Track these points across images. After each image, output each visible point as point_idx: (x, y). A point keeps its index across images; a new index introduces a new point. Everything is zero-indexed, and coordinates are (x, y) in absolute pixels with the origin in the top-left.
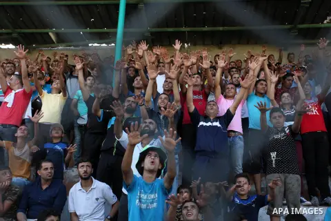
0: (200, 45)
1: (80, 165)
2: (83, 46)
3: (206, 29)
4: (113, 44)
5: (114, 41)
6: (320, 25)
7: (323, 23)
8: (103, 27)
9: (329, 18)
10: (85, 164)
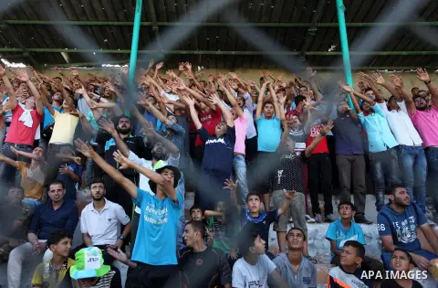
0: (212, 68)
1: (93, 185)
2: (96, 66)
3: (219, 52)
4: (126, 65)
5: (128, 62)
6: (325, 53)
7: (327, 51)
8: (117, 48)
9: (333, 47)
10: (98, 185)
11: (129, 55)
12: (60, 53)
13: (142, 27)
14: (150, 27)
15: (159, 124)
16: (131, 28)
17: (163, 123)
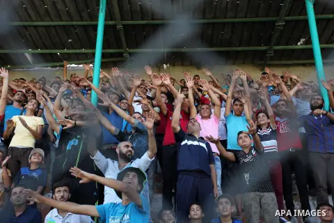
0: (178, 65)
1: (57, 190)
2: (60, 66)
4: (91, 65)
5: (93, 62)
6: (294, 47)
7: (296, 44)
8: (81, 48)
9: (302, 40)
10: (62, 189)
11: (94, 55)
12: (23, 55)
13: (106, 27)
14: (114, 26)
15: (125, 123)
16: (95, 28)
17: (128, 122)
